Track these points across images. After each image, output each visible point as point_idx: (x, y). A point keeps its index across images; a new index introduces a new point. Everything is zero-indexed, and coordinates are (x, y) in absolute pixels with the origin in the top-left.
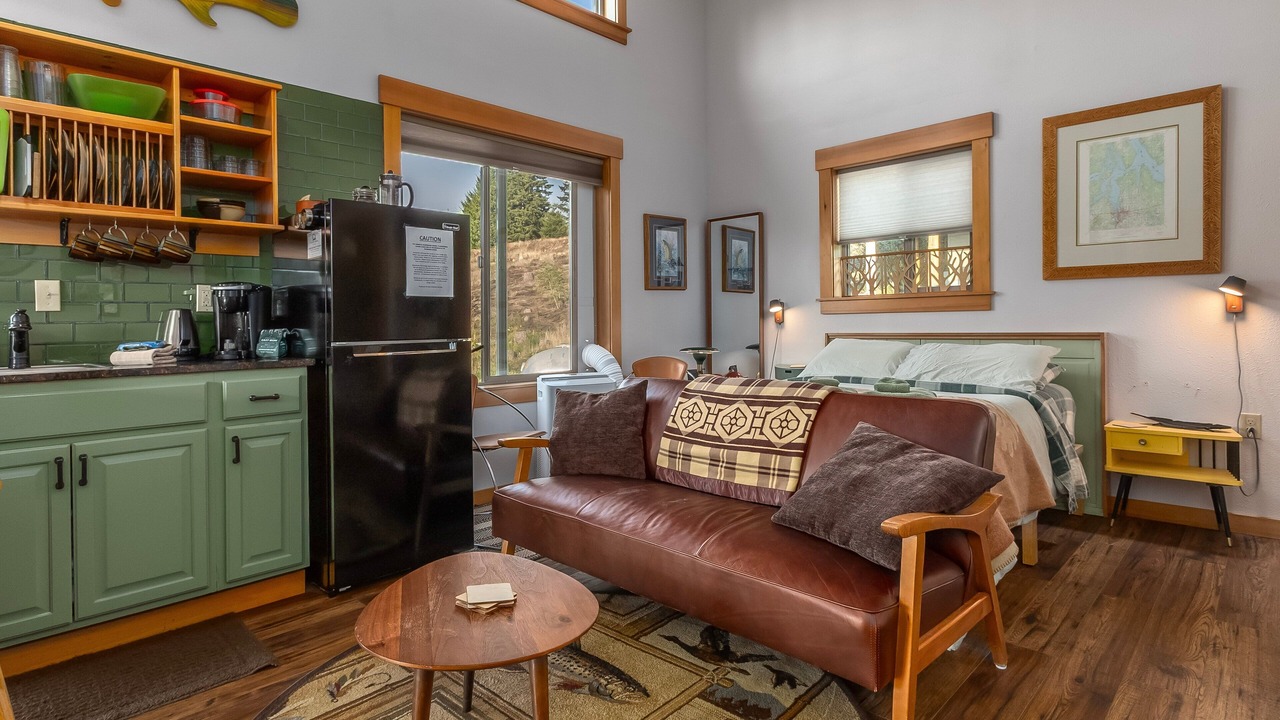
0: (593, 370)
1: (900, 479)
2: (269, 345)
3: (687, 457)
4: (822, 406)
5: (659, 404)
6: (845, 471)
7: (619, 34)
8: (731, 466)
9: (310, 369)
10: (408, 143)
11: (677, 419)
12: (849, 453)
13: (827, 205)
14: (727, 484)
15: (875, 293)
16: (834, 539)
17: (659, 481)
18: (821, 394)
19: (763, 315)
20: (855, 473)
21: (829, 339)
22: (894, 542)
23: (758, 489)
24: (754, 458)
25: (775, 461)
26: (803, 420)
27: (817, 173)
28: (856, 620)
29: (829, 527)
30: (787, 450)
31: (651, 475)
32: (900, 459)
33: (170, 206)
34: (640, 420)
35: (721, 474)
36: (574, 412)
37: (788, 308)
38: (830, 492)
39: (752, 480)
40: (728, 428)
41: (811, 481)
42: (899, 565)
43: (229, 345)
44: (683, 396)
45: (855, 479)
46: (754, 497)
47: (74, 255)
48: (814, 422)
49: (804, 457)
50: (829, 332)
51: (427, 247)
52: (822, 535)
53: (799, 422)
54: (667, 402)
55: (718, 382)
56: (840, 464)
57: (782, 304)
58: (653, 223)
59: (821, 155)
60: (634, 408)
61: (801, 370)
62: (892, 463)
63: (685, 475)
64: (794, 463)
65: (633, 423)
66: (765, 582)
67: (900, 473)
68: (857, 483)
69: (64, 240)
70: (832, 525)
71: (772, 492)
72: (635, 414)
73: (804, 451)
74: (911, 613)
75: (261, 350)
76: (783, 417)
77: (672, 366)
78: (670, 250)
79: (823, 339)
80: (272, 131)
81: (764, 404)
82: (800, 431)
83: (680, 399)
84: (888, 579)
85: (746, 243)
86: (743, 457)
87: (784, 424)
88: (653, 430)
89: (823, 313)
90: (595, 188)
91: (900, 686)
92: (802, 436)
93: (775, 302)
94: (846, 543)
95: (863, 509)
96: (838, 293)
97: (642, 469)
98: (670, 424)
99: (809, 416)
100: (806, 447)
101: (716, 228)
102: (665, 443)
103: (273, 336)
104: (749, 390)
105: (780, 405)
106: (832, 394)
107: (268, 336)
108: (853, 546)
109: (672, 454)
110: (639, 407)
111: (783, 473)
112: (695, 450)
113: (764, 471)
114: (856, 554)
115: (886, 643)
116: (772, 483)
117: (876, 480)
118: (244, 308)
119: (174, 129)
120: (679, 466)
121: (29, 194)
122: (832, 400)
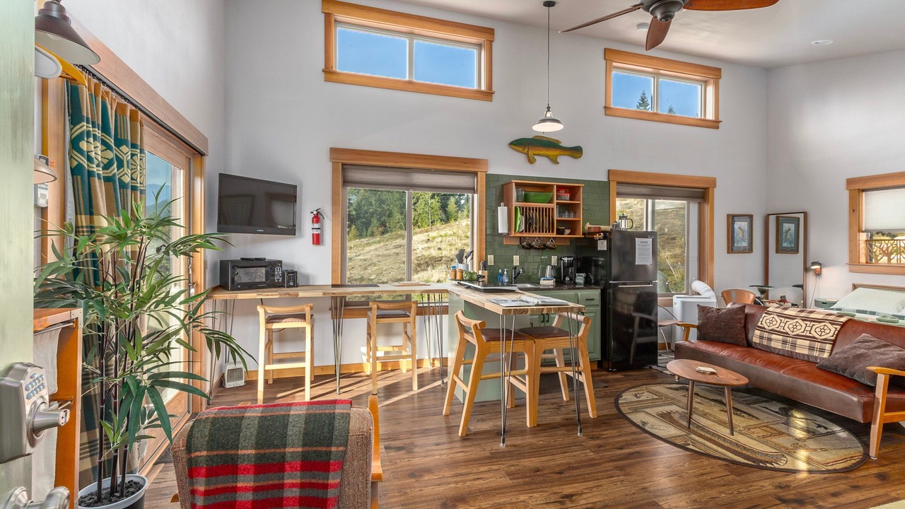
0: (699, 294)
1: (881, 356)
2: (580, 279)
3: (770, 339)
4: (843, 325)
5: (753, 316)
6: (853, 351)
7: (715, 124)
8: (794, 345)
9: (602, 290)
10: (619, 194)
11: (763, 323)
12: (857, 345)
13: (855, 208)
14: (791, 352)
15: (892, 261)
16: (847, 374)
17: (754, 348)
18: (843, 319)
19: (806, 270)
20: (859, 352)
21: (855, 287)
22: (874, 376)
23: (808, 356)
24: (807, 343)
25: (818, 345)
26: (833, 330)
27: (848, 192)
28: (855, 399)
29: (844, 370)
30: (825, 341)
31: (749, 345)
32: (883, 349)
33: (553, 232)
34: (743, 321)
35: (788, 348)
36: (708, 315)
37: (825, 267)
38: (846, 358)
39: (806, 352)
40: (792, 330)
41: (836, 354)
42: (876, 385)
43: (567, 279)
44: (766, 313)
45: (859, 354)
46: (806, 358)
47: (523, 247)
48: (839, 331)
49: (833, 345)
50: (856, 283)
51: (643, 246)
52: (841, 373)
53: (831, 331)
54: (757, 315)
55: (786, 309)
56: (852, 349)
57: (820, 264)
58: (732, 219)
59: (850, 182)
60: (740, 316)
61: (835, 303)
62: (878, 350)
63: (769, 347)
64: (828, 347)
65: (740, 323)
66: (814, 384)
67: (882, 354)
68: (859, 356)
69: (521, 243)
70: (846, 369)
71: (816, 358)
72: (740, 319)
73: (834, 343)
74: (881, 401)
75: (577, 281)
76: (822, 327)
77: (746, 295)
78: (743, 232)
79: (851, 287)
80: (581, 202)
81: (811, 321)
82: (831, 334)
83: (764, 315)
84: (872, 389)
85: (793, 225)
86: (799, 342)
87: (823, 330)
88: (749, 326)
89: (851, 271)
90: (699, 203)
91: (874, 424)
92: (833, 336)
93: (814, 264)
94: (853, 376)
95: (861, 365)
96: (863, 260)
97: (745, 342)
98: (759, 324)
99: (836, 328)
100: (834, 341)
101: (772, 220)
102: (757, 333)
103: (582, 276)
104: (803, 314)
105: (820, 322)
106: (849, 320)
107: (579, 276)
108: (855, 377)
109: (761, 337)
110: (742, 316)
111: (822, 350)
112: (774, 336)
113: (811, 348)
114: (857, 381)
115: (869, 408)
116: (816, 354)
117: (869, 356)
118: (572, 266)
119: (554, 205)
120: (765, 342)
121: (522, 231)
122: (849, 323)
